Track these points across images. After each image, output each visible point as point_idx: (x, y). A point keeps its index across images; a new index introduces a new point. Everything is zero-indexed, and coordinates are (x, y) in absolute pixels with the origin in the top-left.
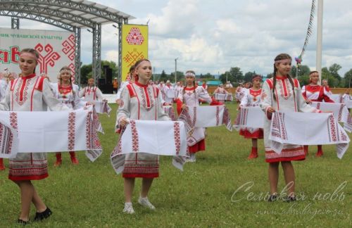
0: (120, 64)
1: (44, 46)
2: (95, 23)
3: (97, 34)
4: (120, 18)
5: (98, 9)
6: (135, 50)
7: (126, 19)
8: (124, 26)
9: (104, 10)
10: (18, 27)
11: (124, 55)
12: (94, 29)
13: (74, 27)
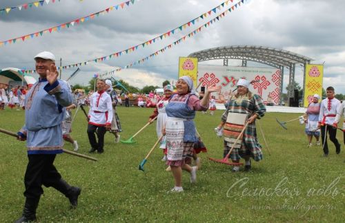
0: (304, 88)
1: (261, 77)
2: (291, 63)
3: (292, 70)
4: (305, 60)
5: (291, 55)
6: (314, 80)
7: (309, 61)
8: (307, 66)
9: (295, 56)
10: (246, 66)
11: (306, 84)
12: (291, 67)
13: (280, 66)
